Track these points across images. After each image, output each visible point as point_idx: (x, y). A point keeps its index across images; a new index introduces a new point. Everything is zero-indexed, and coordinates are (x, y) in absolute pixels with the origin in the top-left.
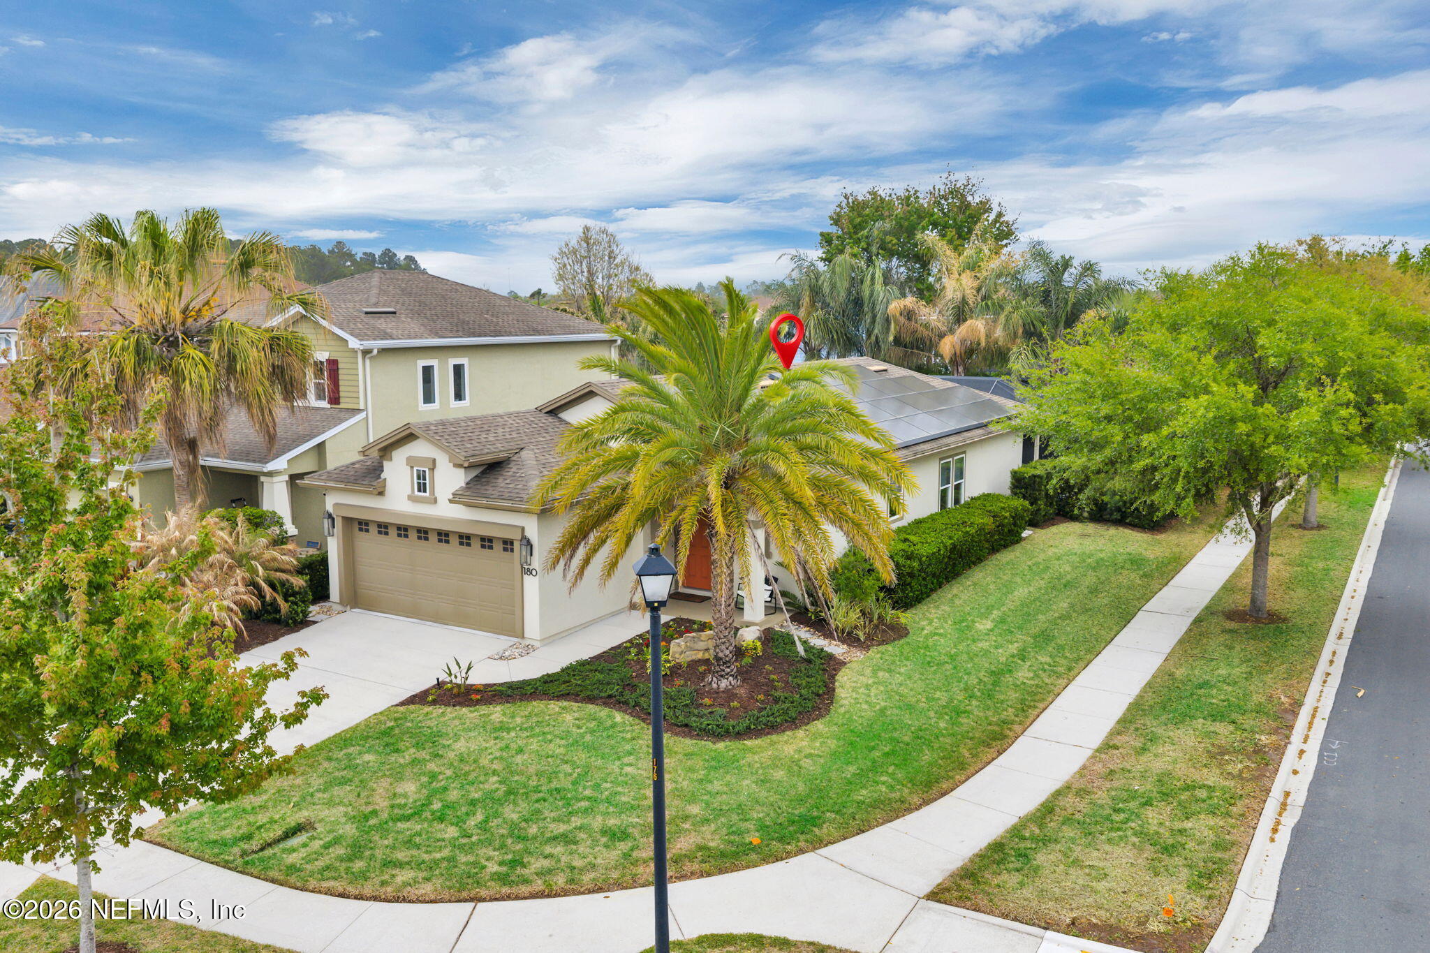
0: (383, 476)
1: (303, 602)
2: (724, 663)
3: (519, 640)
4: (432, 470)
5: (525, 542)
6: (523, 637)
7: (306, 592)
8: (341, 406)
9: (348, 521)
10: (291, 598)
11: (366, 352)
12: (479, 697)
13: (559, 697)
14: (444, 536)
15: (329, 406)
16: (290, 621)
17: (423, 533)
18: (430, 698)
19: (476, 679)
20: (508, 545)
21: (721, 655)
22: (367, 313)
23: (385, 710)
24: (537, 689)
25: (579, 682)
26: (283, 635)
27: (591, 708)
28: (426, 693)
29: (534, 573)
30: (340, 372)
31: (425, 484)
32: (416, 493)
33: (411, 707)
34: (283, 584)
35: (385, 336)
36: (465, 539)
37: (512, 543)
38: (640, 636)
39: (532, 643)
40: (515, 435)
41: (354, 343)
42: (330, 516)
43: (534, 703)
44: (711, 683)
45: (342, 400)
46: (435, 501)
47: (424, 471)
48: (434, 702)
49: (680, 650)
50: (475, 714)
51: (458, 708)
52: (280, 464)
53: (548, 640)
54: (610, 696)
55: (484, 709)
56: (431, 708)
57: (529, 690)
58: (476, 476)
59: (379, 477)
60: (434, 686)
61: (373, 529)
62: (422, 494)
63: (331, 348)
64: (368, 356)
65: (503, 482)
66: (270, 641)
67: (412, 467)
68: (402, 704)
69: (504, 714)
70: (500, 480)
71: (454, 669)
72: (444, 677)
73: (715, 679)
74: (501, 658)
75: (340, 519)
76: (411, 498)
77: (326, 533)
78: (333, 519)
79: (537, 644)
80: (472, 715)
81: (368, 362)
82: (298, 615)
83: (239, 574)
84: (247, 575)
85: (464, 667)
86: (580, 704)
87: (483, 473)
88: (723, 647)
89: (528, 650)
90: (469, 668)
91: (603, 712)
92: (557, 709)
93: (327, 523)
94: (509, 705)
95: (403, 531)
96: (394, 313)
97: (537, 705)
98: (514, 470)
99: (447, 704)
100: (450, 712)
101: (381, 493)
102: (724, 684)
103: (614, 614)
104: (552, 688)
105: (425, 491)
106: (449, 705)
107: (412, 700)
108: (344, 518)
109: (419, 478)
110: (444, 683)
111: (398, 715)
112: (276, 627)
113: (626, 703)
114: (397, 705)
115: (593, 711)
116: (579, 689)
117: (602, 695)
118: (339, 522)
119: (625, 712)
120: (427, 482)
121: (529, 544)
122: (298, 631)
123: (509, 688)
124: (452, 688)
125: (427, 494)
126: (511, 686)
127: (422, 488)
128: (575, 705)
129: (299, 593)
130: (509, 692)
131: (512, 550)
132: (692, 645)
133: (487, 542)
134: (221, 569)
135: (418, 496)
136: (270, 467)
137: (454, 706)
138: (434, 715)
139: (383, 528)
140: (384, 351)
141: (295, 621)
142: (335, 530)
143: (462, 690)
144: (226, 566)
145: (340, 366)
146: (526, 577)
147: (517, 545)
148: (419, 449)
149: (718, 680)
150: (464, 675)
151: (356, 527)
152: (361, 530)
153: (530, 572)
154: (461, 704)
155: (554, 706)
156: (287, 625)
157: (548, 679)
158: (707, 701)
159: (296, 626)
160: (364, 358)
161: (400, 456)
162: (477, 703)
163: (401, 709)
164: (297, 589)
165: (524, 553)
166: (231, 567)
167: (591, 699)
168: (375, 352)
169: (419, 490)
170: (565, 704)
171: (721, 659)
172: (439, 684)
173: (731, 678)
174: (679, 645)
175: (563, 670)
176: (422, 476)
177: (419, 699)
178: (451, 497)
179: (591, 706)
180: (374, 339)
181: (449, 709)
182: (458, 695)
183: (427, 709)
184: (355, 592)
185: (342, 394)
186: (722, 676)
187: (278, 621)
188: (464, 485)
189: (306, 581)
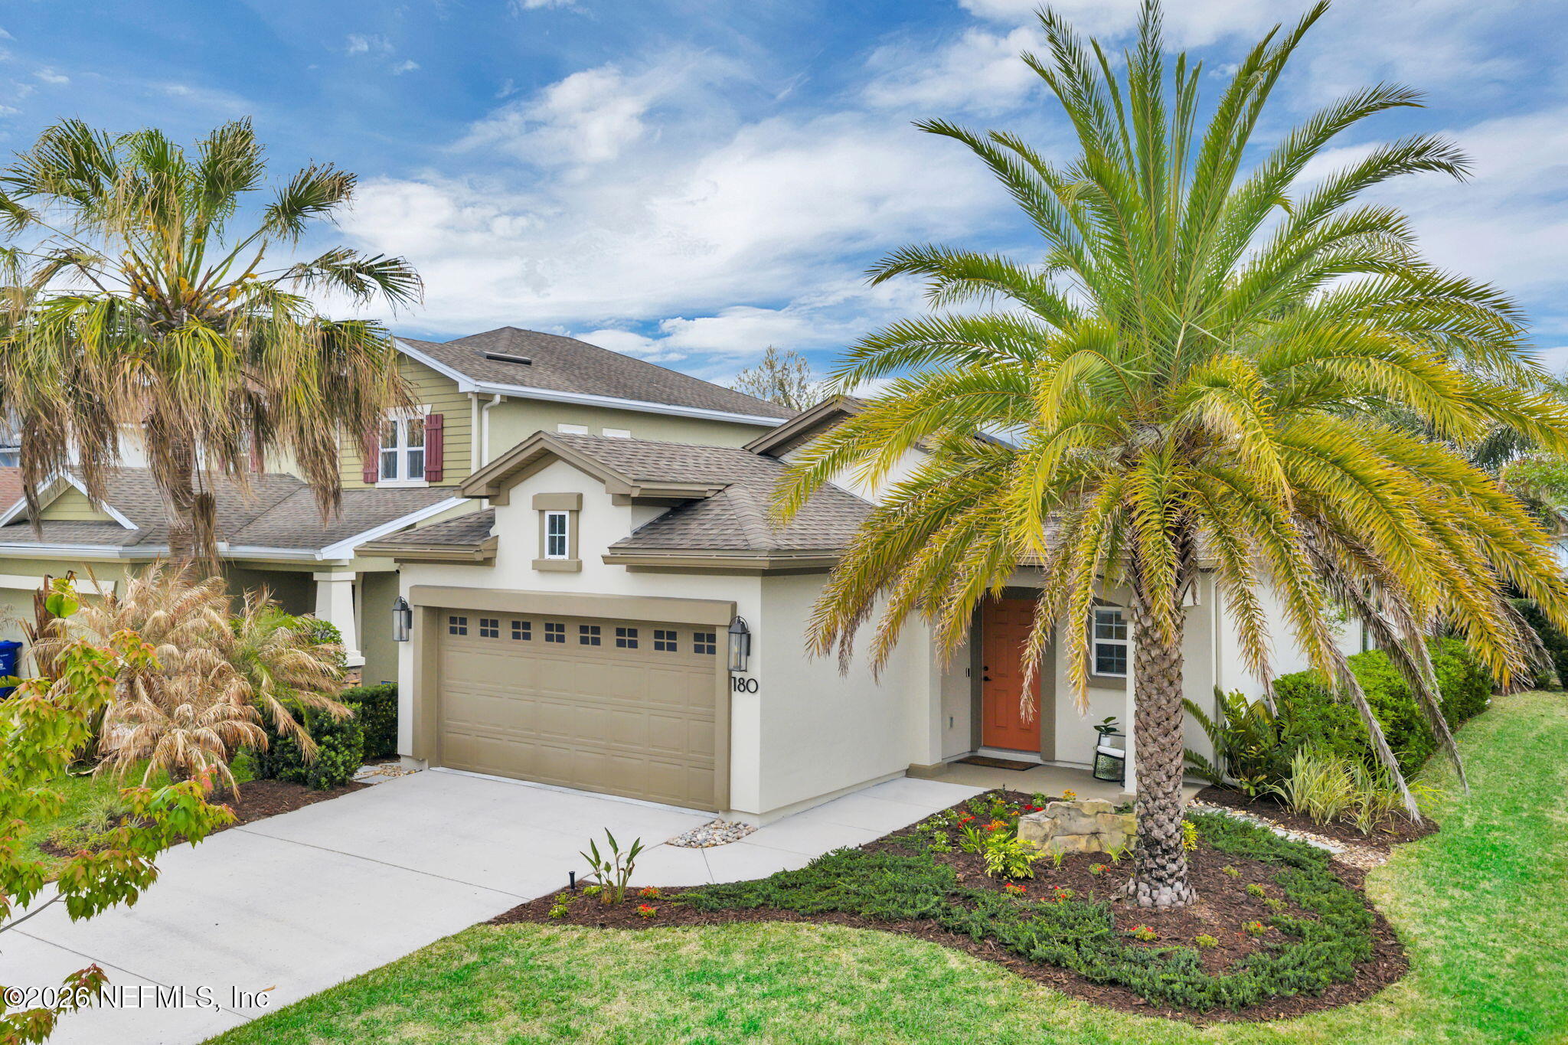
0: (493, 532)
1: (349, 747)
2: (1165, 852)
3: (721, 815)
4: (576, 512)
5: (737, 628)
6: (728, 810)
7: (354, 730)
8: (445, 482)
9: (434, 613)
10: (327, 738)
11: (484, 399)
12: (653, 911)
13: (818, 915)
14: (590, 630)
15: (427, 485)
16: (324, 779)
17: (555, 628)
18: (556, 911)
19: (648, 876)
20: (704, 639)
21: (1157, 833)
22: (489, 357)
23: (465, 932)
24: (768, 897)
25: (854, 887)
26: (307, 803)
27: (886, 940)
28: (548, 901)
29: (752, 686)
30: (446, 432)
31: (562, 539)
32: (547, 556)
33: (517, 927)
34: (314, 713)
35: (513, 381)
36: (627, 633)
37: (712, 638)
38: (943, 813)
39: (744, 819)
40: (714, 469)
41: (466, 385)
42: (404, 607)
43: (766, 925)
44: (1135, 895)
45: (446, 474)
46: (579, 568)
47: (562, 517)
48: (564, 918)
49: (1041, 833)
50: (646, 944)
51: (610, 930)
52: (342, 551)
53: (779, 815)
54: (923, 916)
55: (665, 935)
56: (557, 929)
57: (754, 900)
58: (651, 524)
59: (488, 534)
60: (563, 890)
61: (474, 627)
62: (557, 557)
63: (433, 399)
64: (487, 405)
65: (697, 529)
66: (284, 811)
67: (542, 512)
68: (499, 920)
69: (708, 946)
70: (694, 525)
71: (607, 855)
72: (584, 872)
73: (1143, 886)
74: (689, 844)
75: (421, 610)
76: (540, 567)
77: (396, 636)
78: (409, 614)
79: (753, 822)
80: (639, 946)
81: (486, 415)
82: (337, 769)
83: (237, 684)
84: (247, 687)
85: (625, 849)
86: (862, 931)
87: (663, 518)
88: (1163, 817)
89: (738, 832)
90: (635, 851)
91: (920, 949)
92: (818, 940)
93: (398, 618)
94: (715, 929)
95: (522, 626)
96: (529, 363)
97: (775, 931)
98: (717, 511)
99: (587, 923)
100: (596, 939)
101: (488, 562)
102: (1165, 896)
103: (880, 782)
104: (798, 898)
105: (562, 552)
106: (594, 925)
107: (520, 914)
108: (427, 609)
109: (553, 530)
110: (584, 884)
111: (489, 942)
112: (299, 788)
113: (963, 931)
114: (489, 923)
115: (893, 945)
116: (855, 900)
117: (908, 912)
118: (418, 617)
119: (965, 948)
120: (567, 535)
121: (745, 633)
122: (335, 797)
123: (712, 895)
124: (599, 893)
125: (566, 557)
126: (715, 892)
127: (557, 546)
128: (853, 933)
129: (342, 730)
130: (714, 903)
131: (712, 650)
132: (1067, 824)
133: (666, 636)
134: (205, 675)
135: (550, 562)
136: (327, 553)
137: (603, 926)
138: (563, 943)
139: (490, 623)
140: (511, 401)
141: (331, 780)
142: (411, 631)
143: (620, 895)
144: (215, 671)
145: (446, 423)
146: (737, 696)
147: (721, 635)
148: (555, 481)
149: (1152, 888)
150: (623, 864)
151: (446, 625)
152: (453, 631)
153: (744, 685)
154: (618, 924)
155: (811, 934)
156: (318, 786)
157: (786, 882)
158: (1143, 931)
159: (332, 788)
160: (480, 409)
161: (523, 495)
162: (650, 921)
163: (497, 930)
164: (337, 721)
165: (735, 649)
166: (221, 673)
167: (884, 922)
168: (497, 399)
169: (552, 552)
170: (832, 929)
171: (1158, 842)
172: (575, 886)
173: (1179, 885)
174: (1039, 824)
175: (814, 866)
176: (557, 524)
177: (535, 911)
178: (607, 553)
179: (887, 936)
180: (497, 382)
181: (594, 933)
182: (612, 905)
183: (547, 931)
184: (439, 739)
185: (446, 465)
186: (1160, 880)
187: (301, 780)
188: (629, 535)
189: (355, 712)
